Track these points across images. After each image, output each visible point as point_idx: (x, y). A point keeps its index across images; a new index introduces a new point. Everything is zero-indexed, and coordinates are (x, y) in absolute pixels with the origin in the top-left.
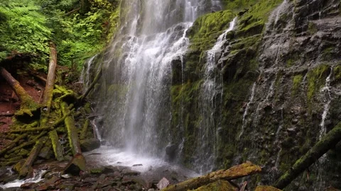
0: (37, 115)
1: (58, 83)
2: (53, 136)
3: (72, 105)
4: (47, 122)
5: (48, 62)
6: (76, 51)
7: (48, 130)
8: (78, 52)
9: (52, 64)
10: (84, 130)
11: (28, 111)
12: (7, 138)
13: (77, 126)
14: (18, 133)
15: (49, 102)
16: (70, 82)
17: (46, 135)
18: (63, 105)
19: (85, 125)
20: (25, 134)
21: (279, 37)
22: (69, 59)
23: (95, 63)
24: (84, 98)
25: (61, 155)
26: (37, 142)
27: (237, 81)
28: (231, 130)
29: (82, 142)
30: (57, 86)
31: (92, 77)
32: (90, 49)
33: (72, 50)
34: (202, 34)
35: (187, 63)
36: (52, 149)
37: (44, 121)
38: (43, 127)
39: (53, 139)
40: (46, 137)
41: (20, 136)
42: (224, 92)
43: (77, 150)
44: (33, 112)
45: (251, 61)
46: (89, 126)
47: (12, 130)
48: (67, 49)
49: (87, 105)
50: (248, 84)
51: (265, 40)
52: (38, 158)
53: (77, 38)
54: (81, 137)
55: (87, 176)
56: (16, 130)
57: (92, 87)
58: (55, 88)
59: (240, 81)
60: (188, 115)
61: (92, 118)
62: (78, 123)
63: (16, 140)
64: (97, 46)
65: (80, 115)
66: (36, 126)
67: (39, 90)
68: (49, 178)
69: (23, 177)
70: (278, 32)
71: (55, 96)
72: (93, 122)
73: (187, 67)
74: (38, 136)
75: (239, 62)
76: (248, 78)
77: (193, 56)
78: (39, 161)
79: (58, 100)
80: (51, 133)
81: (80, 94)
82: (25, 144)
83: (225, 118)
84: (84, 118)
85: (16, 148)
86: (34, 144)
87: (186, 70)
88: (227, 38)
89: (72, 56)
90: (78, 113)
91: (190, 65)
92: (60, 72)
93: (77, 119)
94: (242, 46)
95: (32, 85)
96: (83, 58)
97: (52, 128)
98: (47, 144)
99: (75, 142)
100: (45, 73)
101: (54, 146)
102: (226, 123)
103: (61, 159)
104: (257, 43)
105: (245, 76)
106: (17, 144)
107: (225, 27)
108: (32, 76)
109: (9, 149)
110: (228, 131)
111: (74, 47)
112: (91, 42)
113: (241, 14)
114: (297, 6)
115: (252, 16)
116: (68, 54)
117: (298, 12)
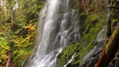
5: (6, 64)
6: (20, 55)
8: (21, 56)
22: (16, 60)
33: (18, 55)
48: (16, 55)
53: (22, 48)
89: (18, 58)
107: (70, 58)
111: (19, 53)
112: (28, 49)
113: (77, 52)
114: (93, 57)
115: (79, 56)
116: (16, 57)
117: (91, 61)
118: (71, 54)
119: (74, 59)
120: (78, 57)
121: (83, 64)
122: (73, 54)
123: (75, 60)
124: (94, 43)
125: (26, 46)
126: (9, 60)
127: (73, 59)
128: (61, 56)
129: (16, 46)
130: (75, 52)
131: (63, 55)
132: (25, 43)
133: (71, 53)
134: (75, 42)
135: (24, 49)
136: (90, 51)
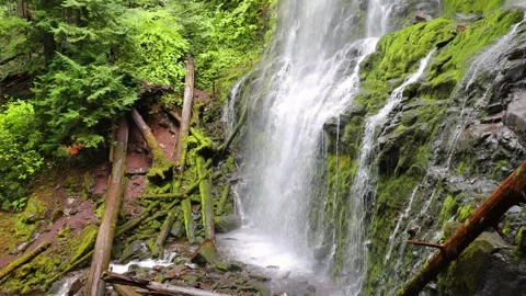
0: (169, 175)
1: (194, 125)
2: (185, 206)
3: (210, 161)
4: (180, 186)
5: (183, 90)
6: (220, 65)
7: (181, 198)
8: (223, 67)
9: (188, 94)
10: (222, 201)
11: (160, 172)
12: (141, 205)
13: (214, 194)
14: (151, 199)
15: (183, 158)
16: (210, 120)
17: (179, 204)
18: (199, 159)
19: (224, 194)
20: (157, 202)
21: (466, 114)
22: (210, 80)
23: (242, 92)
24: (228, 147)
25: (192, 235)
26: (169, 214)
27: (398, 177)
28: (380, 248)
29: (218, 219)
30: (192, 130)
31: (238, 115)
32: (238, 61)
33: (215, 64)
34: (383, 71)
35: (347, 128)
36: (184, 225)
37: (176, 184)
38: (175, 193)
39: (185, 212)
40: (179, 207)
41: (154, 204)
42: (379, 190)
43: (209, 232)
44: (165, 173)
45: (421, 148)
46: (229, 195)
47: (145, 196)
48: (207, 64)
49: (230, 159)
50: (409, 185)
51: (449, 114)
52: (170, 235)
53: (222, 42)
54: (218, 212)
55: (213, 270)
56: (149, 196)
57: (238, 131)
58: (190, 134)
59: (402, 178)
60: (343, 209)
61: (234, 182)
62: (215, 190)
63: (148, 209)
64: (249, 53)
65: (220, 176)
66: (168, 191)
67: (173, 133)
68: (178, 264)
69: (155, 257)
70: (468, 105)
71: (191, 146)
72: (235, 189)
73: (346, 135)
74: (171, 205)
75: (402, 148)
76: (411, 175)
77: (355, 118)
78: (171, 239)
79: (193, 153)
80: (183, 202)
81: (222, 141)
82: (158, 214)
83: (375, 230)
84: (224, 181)
85: (149, 219)
86: (166, 215)
87: (343, 140)
88: (404, 96)
89: (214, 74)
90: (217, 173)
91: (351, 133)
92: (198, 106)
93: (215, 182)
94: (414, 120)
95: (165, 126)
96: (228, 78)
97: (185, 195)
98: (179, 218)
99: (209, 220)
100: (179, 108)
101: (186, 222)
102: (376, 236)
103: (192, 241)
104: (436, 118)
105: (408, 172)
106: (151, 214)
107: (413, 68)
108: (165, 112)
109: (143, 220)
110: (377, 249)
111: (217, 59)
112: (242, 47)
113: (440, 46)
114: (510, 59)
115: (450, 58)
116: (209, 71)
117: (504, 73)
118: (416, 54)
119: (432, 69)
120: (446, 61)
121: (471, 82)
122: (423, 56)
123: (434, 71)
124: (507, 13)
125: (237, 34)
126: (189, 82)
127: (425, 70)
128: (374, 63)
129: (204, 35)
130: (430, 48)
131: (385, 59)
132: (232, 27)
133: (413, 51)
134: (421, 14)
135: (230, 47)
136: (494, 43)
